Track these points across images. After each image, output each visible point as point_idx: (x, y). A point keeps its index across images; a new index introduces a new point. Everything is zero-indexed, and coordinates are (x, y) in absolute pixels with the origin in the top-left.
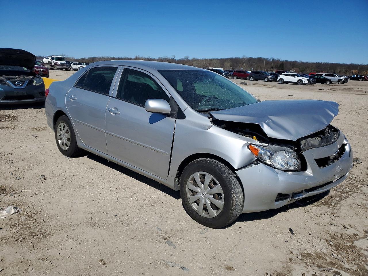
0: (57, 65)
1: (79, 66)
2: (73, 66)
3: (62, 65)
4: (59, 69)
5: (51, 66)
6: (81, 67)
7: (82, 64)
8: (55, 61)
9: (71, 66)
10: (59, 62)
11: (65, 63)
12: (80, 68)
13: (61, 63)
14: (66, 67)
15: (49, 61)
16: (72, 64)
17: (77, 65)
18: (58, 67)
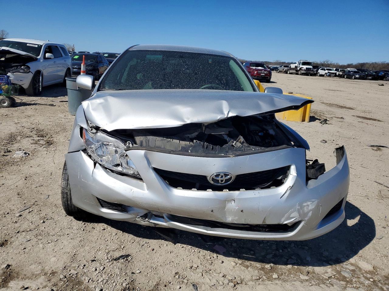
0: (302, 70)
1: (327, 71)
2: (321, 72)
3: (308, 71)
4: (303, 74)
5: (297, 71)
6: (329, 72)
7: (330, 70)
8: (301, 66)
9: (319, 71)
10: (305, 67)
11: (311, 68)
12: (327, 73)
13: (306, 68)
14: (312, 72)
15: (296, 66)
16: (320, 70)
17: (325, 70)
18: (303, 72)
